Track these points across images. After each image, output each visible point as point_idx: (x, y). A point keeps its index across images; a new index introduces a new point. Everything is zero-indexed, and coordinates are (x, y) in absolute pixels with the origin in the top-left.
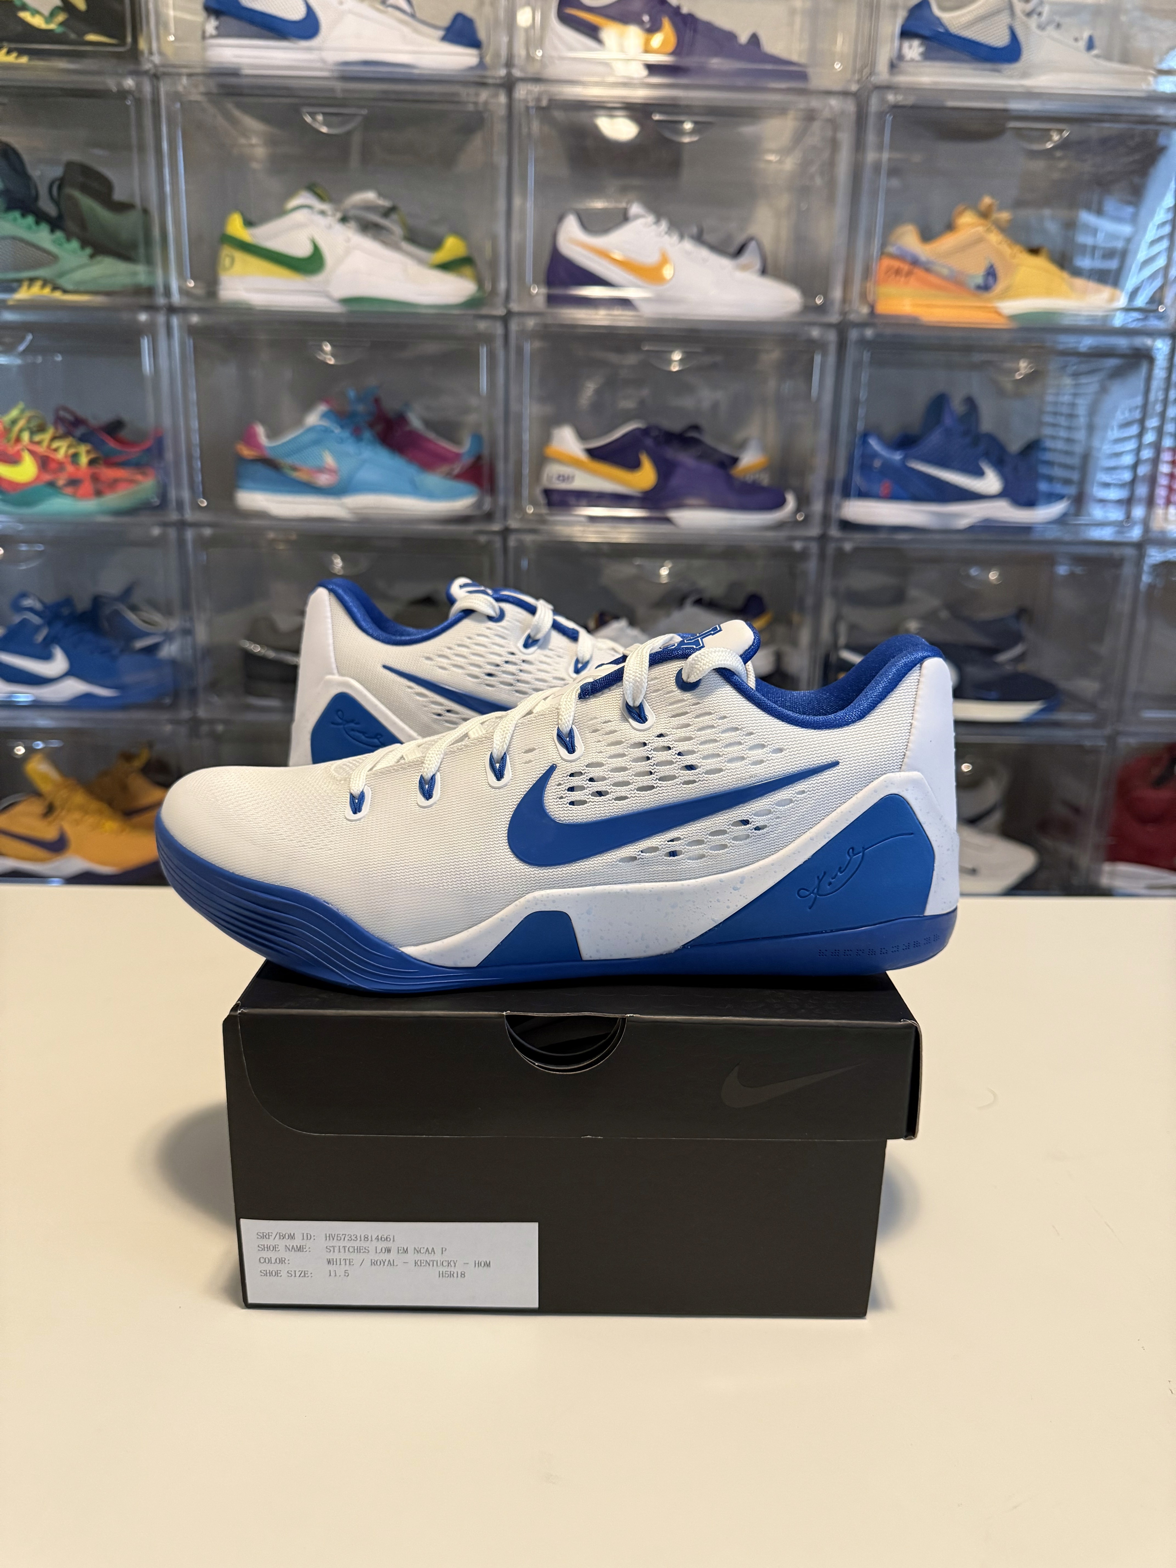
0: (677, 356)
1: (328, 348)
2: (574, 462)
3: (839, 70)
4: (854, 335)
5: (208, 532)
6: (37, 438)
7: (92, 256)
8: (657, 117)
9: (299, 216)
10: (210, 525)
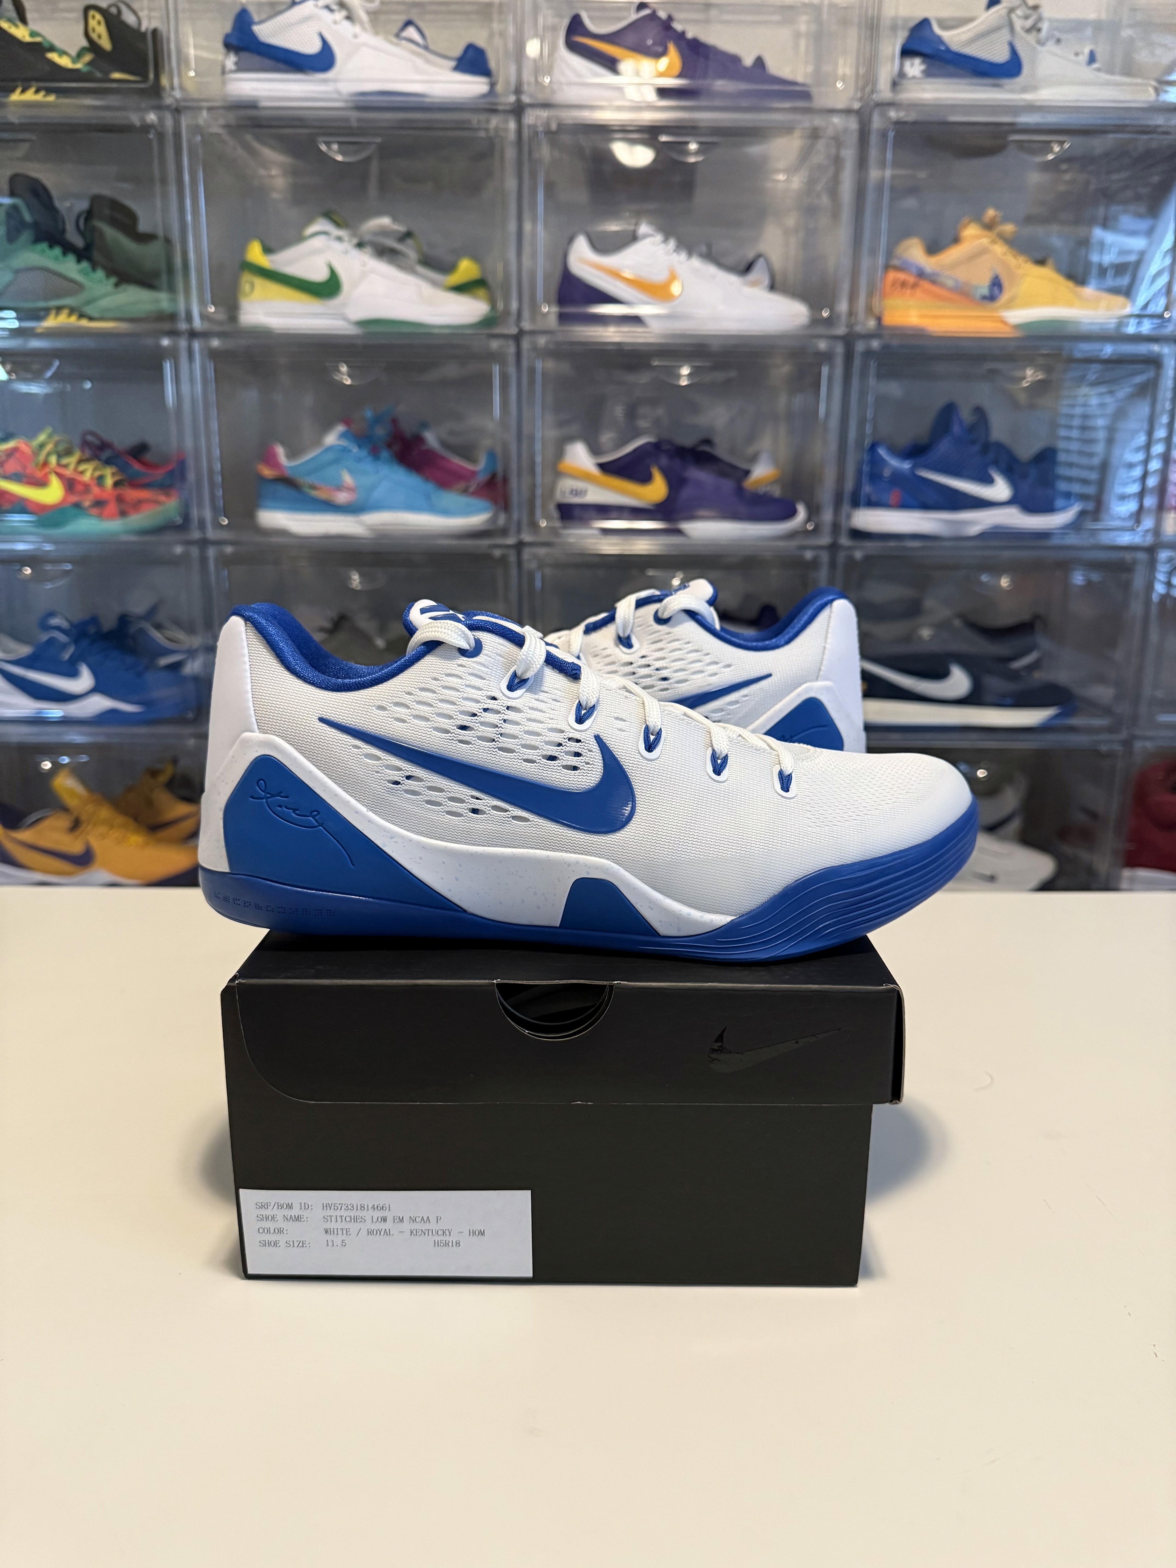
0: (685, 371)
1: (344, 369)
2: (586, 477)
3: (841, 89)
4: (860, 347)
5: (229, 550)
6: (65, 461)
7: (117, 285)
8: (664, 138)
9: (317, 242)
10: (231, 543)
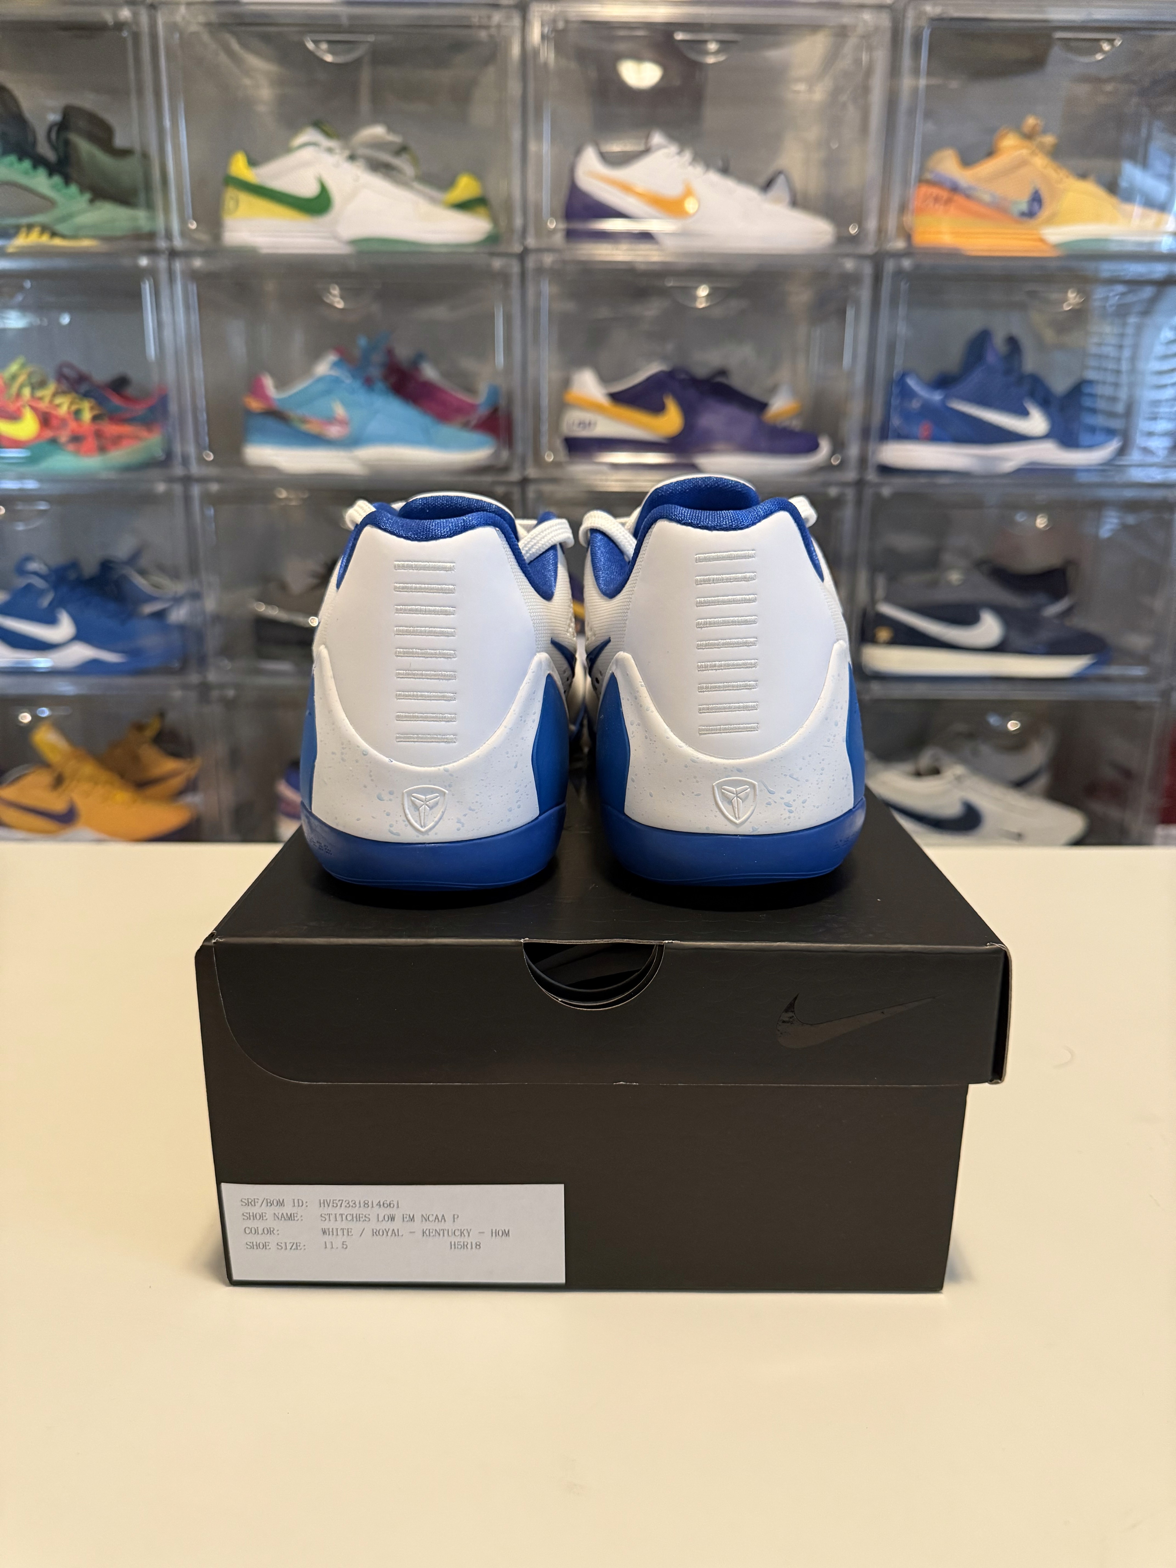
0: (703, 292)
1: (336, 290)
2: (595, 407)
4: (890, 266)
5: (215, 487)
6: (39, 393)
7: (92, 201)
8: (679, 36)
9: (307, 154)
10: (218, 480)
